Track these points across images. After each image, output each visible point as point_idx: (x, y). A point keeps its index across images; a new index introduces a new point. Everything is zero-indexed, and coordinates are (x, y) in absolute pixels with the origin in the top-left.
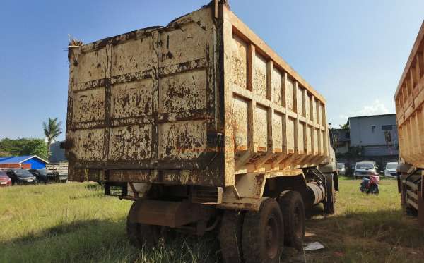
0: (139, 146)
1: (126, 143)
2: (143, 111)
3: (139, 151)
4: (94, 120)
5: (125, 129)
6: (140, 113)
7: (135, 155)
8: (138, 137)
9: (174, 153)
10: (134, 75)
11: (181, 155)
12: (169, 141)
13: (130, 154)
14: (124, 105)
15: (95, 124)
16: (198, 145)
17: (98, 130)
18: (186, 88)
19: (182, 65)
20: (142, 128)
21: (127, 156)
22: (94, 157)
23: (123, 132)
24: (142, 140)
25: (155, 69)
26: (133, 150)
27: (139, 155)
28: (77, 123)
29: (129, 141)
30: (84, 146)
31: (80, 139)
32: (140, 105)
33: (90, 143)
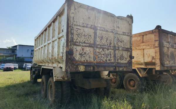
0: (108, 57)
1: (102, 55)
2: (109, 44)
3: (108, 59)
4: (84, 42)
5: (101, 50)
6: (108, 44)
7: (106, 60)
8: (107, 54)
9: (119, 61)
10: (107, 29)
11: (122, 62)
12: (118, 56)
13: (104, 60)
14: (101, 40)
15: (88, 45)
16: (126, 59)
17: (87, 48)
18: (123, 40)
19: (123, 32)
20: (108, 51)
21: (103, 61)
22: (87, 60)
23: (101, 51)
24: (108, 55)
25: (115, 30)
26: (105, 59)
27: (108, 61)
28: (77, 42)
29: (103, 54)
30: (80, 54)
31: (77, 51)
32: (108, 41)
33: (83, 53)
